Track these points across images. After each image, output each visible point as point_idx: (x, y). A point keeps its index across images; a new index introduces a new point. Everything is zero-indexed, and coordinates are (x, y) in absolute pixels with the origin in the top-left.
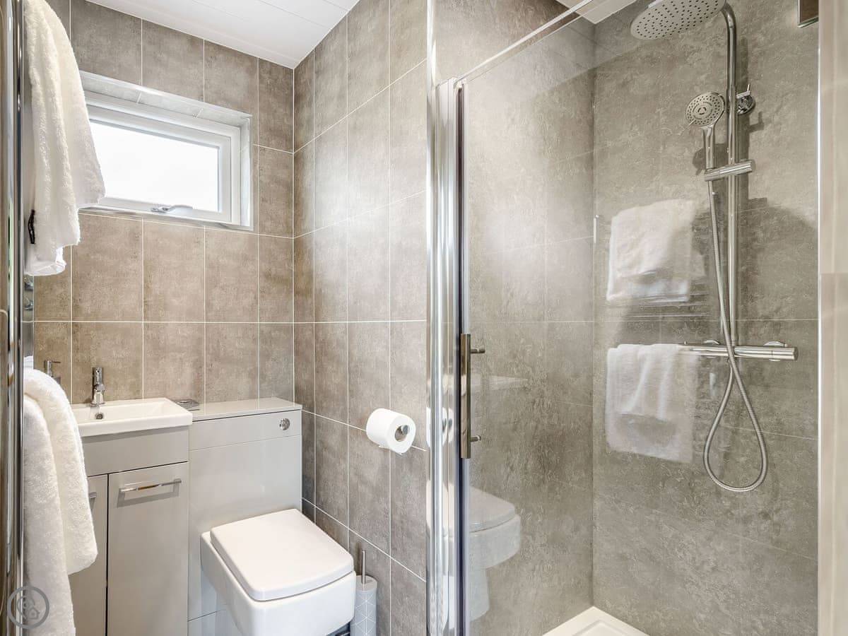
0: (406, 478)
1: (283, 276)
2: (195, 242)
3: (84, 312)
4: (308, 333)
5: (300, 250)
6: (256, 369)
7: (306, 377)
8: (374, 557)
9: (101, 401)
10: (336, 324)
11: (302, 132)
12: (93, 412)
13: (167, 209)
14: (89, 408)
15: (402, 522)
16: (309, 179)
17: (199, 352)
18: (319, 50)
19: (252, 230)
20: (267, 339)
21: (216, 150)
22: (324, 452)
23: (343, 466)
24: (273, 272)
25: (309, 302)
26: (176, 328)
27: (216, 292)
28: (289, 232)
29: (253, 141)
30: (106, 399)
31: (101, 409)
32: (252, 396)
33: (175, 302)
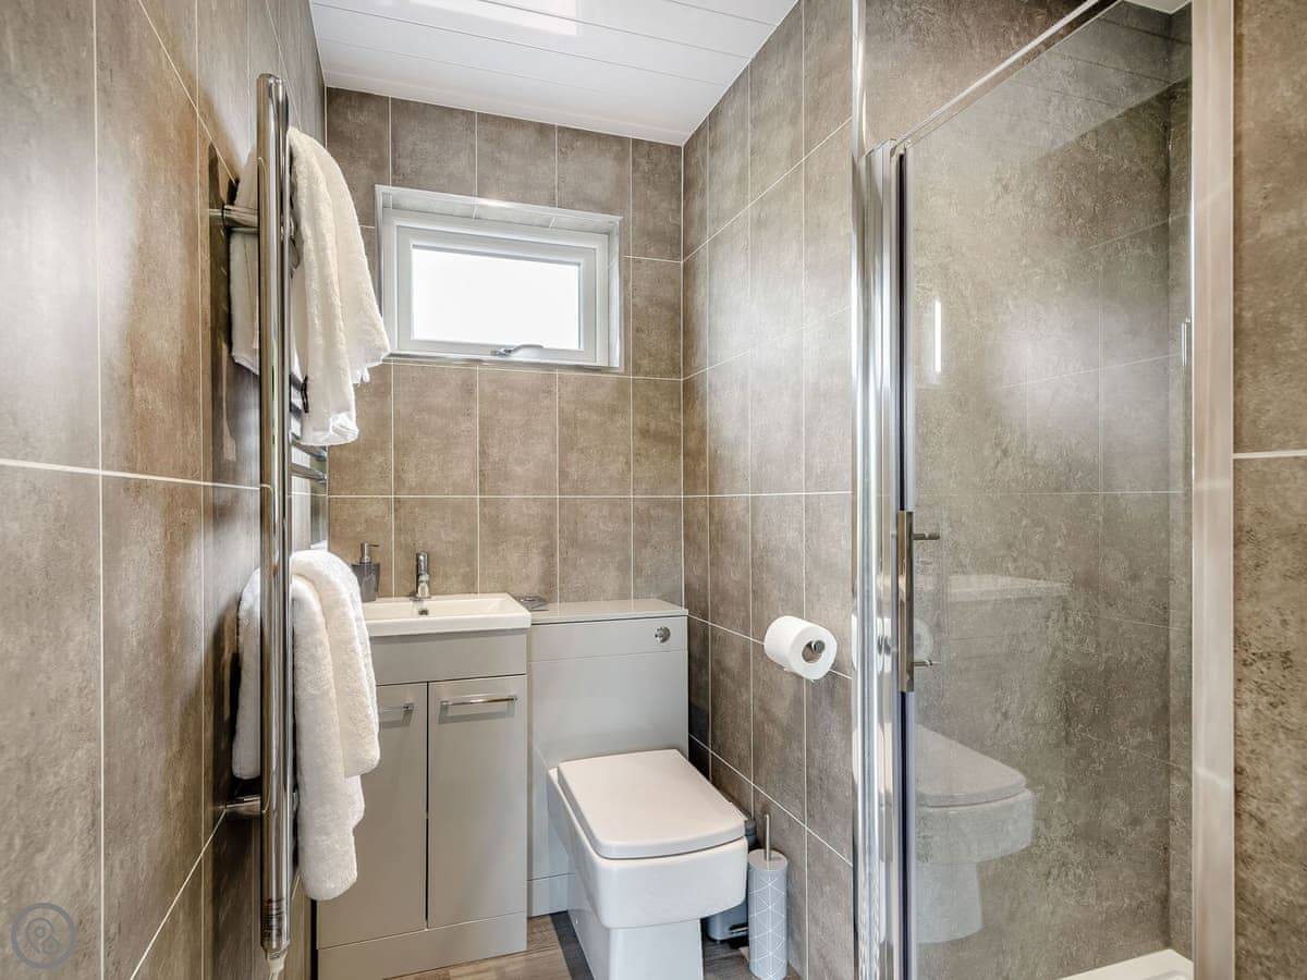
0: (825, 717)
1: (666, 433)
2: (544, 392)
3: (407, 484)
4: (701, 510)
5: (689, 395)
6: (628, 559)
7: (697, 571)
8: (786, 826)
9: (427, 594)
10: (737, 496)
11: (693, 232)
12: (417, 607)
13: (510, 351)
14: (411, 603)
15: (821, 779)
16: (701, 297)
17: (551, 537)
18: (715, 116)
19: (622, 370)
20: (644, 518)
21: (577, 267)
22: (721, 677)
23: (745, 697)
24: (653, 427)
25: (702, 467)
26: (520, 502)
27: (573, 456)
28: (675, 371)
29: (624, 251)
30: (433, 593)
31: (426, 604)
32: (623, 595)
33: (519, 470)
